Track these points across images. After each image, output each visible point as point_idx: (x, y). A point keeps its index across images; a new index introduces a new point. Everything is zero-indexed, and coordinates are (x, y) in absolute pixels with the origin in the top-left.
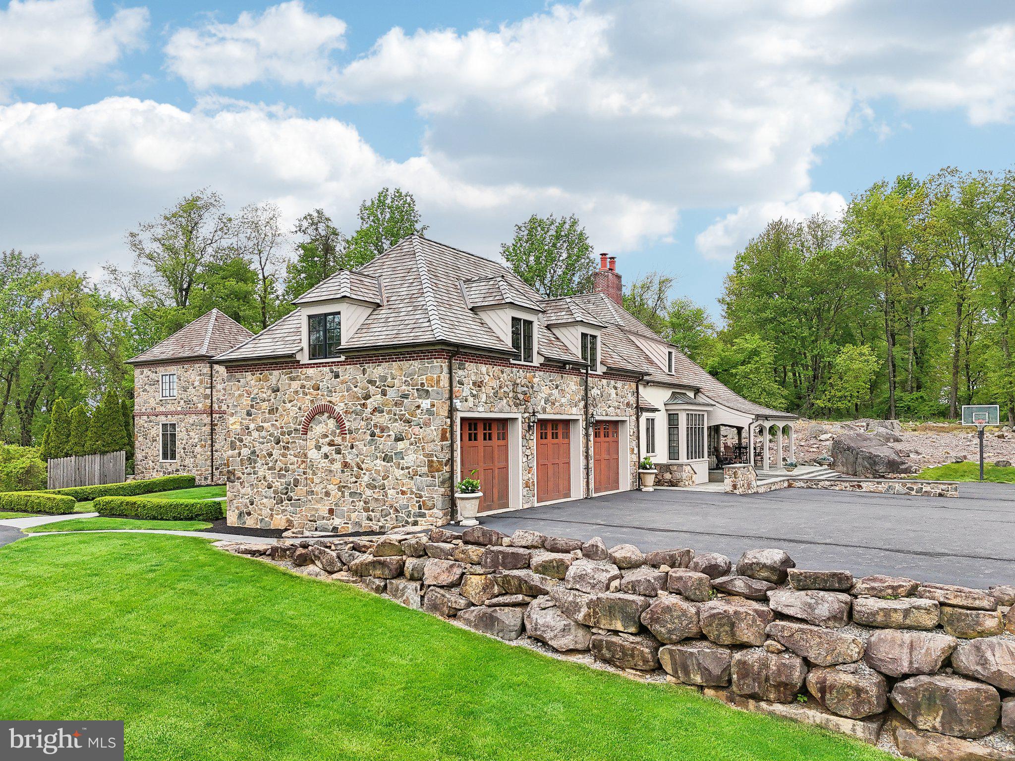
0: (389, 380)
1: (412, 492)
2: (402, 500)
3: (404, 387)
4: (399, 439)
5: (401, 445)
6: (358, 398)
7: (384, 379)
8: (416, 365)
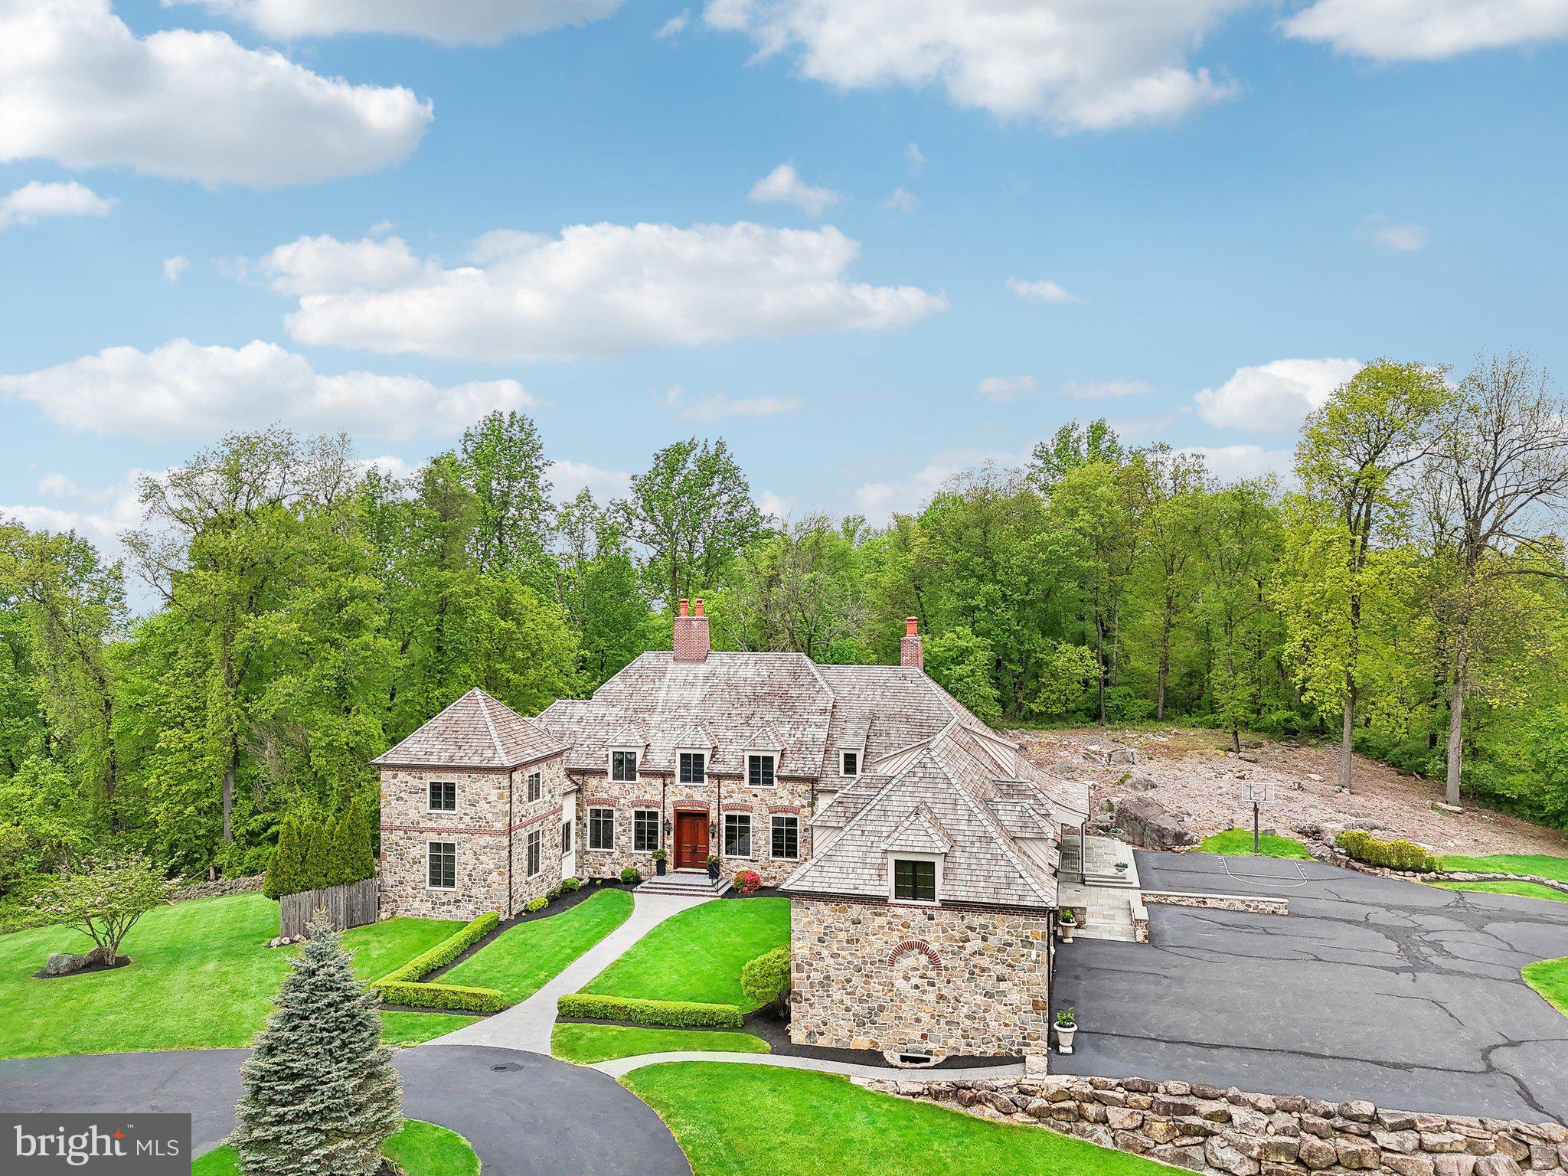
0: (991, 928)
1: (1015, 1025)
2: (1006, 1031)
3: (1006, 937)
4: (999, 979)
5: (1003, 985)
6: (956, 941)
7: (984, 927)
8: (1021, 920)
